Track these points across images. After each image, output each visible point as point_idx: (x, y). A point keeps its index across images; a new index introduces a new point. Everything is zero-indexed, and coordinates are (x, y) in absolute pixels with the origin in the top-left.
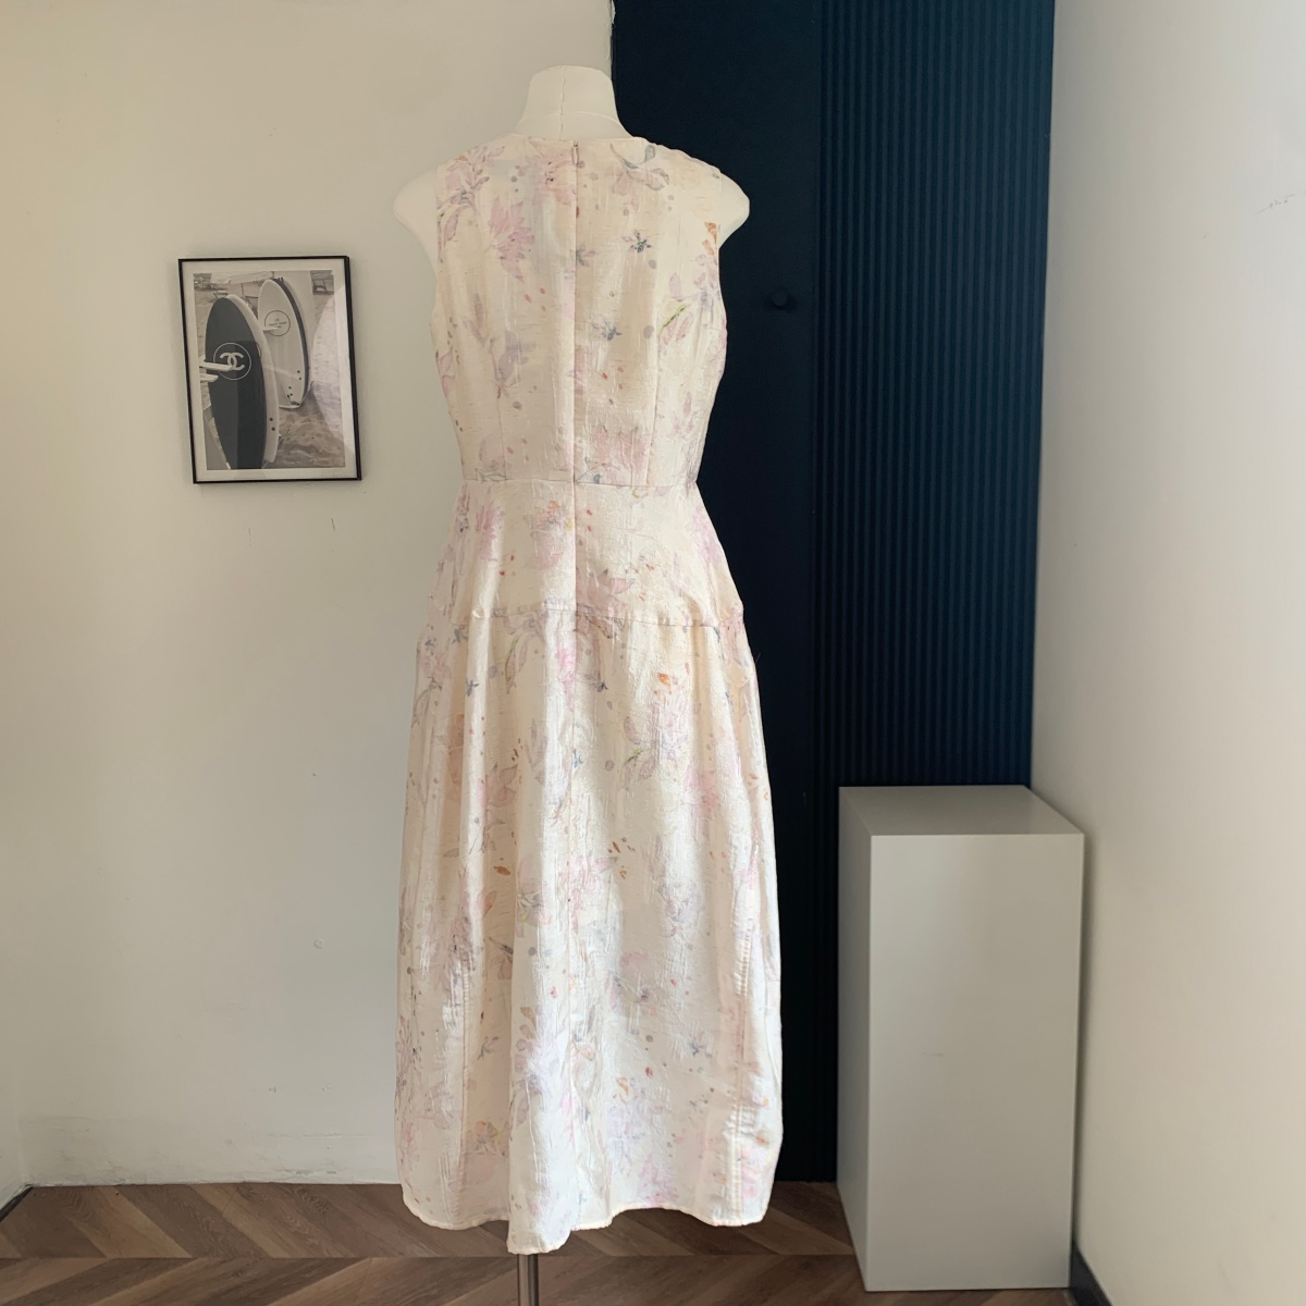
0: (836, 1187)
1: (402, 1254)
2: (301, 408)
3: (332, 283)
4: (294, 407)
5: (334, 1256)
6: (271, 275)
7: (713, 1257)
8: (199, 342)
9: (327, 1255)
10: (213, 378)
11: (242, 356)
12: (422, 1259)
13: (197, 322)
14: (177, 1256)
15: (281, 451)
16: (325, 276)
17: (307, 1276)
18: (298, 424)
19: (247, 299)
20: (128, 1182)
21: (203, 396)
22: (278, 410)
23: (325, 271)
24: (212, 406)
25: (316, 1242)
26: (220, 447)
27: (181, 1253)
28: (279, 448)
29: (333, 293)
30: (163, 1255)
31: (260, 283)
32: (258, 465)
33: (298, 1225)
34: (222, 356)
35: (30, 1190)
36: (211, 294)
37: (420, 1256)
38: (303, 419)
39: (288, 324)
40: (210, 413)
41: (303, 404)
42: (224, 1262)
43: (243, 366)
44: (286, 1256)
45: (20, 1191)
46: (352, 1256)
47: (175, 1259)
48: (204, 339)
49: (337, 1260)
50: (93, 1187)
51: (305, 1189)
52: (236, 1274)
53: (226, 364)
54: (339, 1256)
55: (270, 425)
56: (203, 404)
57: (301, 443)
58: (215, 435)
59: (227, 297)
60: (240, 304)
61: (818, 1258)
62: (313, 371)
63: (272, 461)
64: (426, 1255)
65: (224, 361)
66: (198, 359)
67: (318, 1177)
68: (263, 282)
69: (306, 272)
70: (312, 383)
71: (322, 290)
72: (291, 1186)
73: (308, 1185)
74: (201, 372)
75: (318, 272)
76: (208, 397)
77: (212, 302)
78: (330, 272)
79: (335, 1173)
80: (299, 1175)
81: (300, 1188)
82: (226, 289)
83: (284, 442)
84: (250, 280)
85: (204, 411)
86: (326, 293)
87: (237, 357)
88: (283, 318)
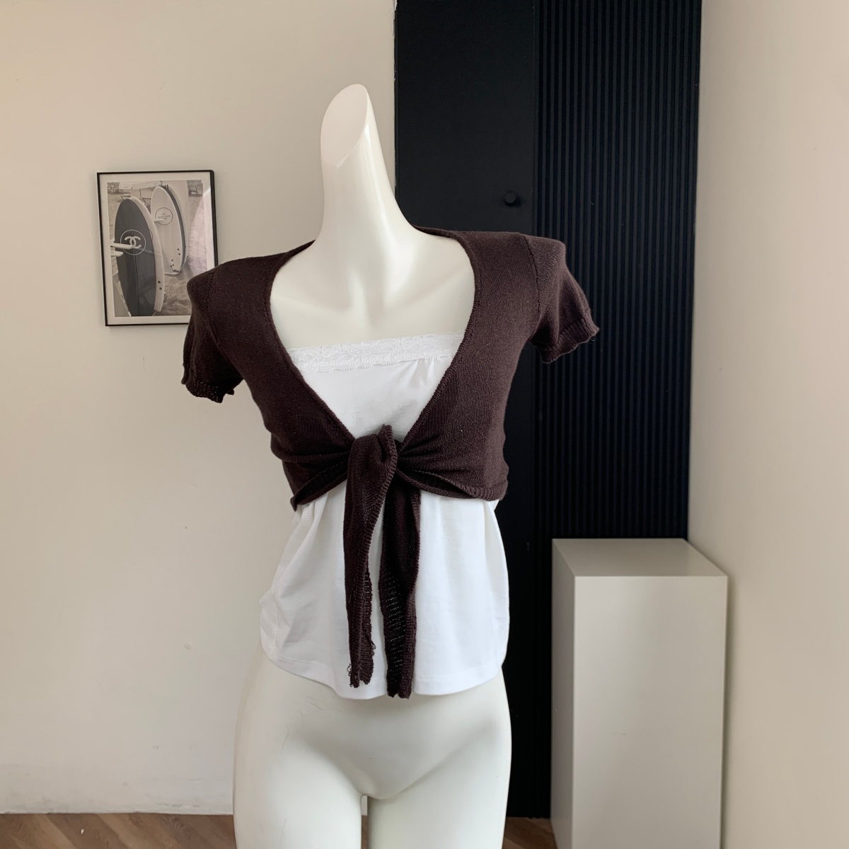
0: (550, 823)
2: (179, 274)
3: (202, 189)
4: (175, 273)
6: (160, 183)
8: (110, 229)
10: (122, 253)
11: (139, 239)
13: (110, 216)
15: (166, 303)
18: (176, 285)
19: (143, 200)
21: (113, 266)
22: (164, 276)
23: (196, 181)
26: (124, 301)
28: (164, 302)
29: (201, 195)
31: (152, 189)
32: (150, 311)
33: (170, 846)
34: (126, 239)
36: (119, 197)
38: (181, 282)
40: (117, 278)
41: (181, 272)
43: (140, 246)
48: (114, 228)
50: (31, 815)
51: (177, 818)
55: (158, 286)
56: (113, 272)
57: (180, 298)
58: (121, 293)
59: (130, 198)
60: (139, 203)
62: (188, 249)
63: (160, 310)
65: (128, 243)
66: (109, 240)
67: (186, 809)
68: (154, 188)
69: (184, 181)
70: (188, 256)
71: (195, 193)
72: (167, 815)
73: (179, 815)
74: (111, 250)
75: (193, 181)
76: (116, 265)
77: (119, 201)
78: (200, 181)
79: (198, 806)
80: (173, 808)
81: (174, 817)
82: (129, 193)
83: (168, 298)
84: (146, 187)
85: (114, 277)
86: (198, 195)
87: (136, 239)
88: (168, 213)
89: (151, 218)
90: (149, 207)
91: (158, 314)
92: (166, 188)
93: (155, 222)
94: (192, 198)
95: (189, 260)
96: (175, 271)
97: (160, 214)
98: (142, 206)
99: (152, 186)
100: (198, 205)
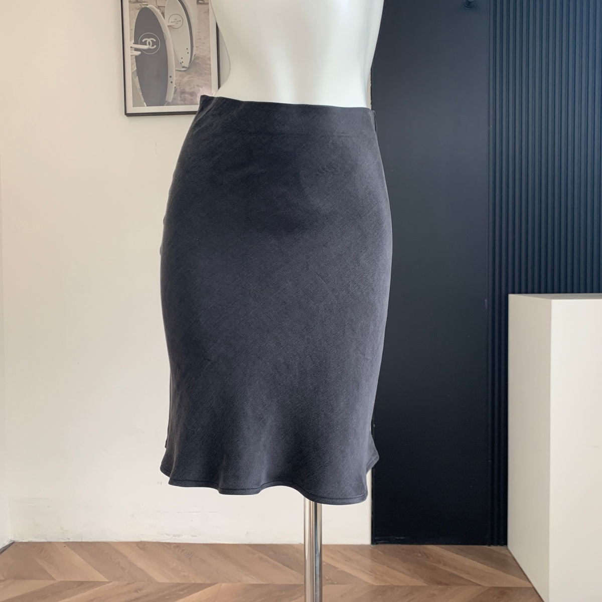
0: (508, 549)
1: (240, 581)
2: (187, 70)
4: (184, 69)
5: (198, 582)
7: (440, 587)
8: (130, 33)
9: (194, 582)
10: (138, 53)
11: (155, 40)
12: (253, 585)
13: (130, 21)
14: (99, 580)
15: (176, 95)
17: (181, 593)
18: (186, 79)
19: (159, 7)
20: (71, 541)
21: (132, 64)
22: (174, 71)
24: (137, 70)
25: (186, 574)
26: (141, 93)
27: (102, 578)
28: (174, 94)
29: (208, 4)
30: (91, 580)
32: (162, 103)
33: (175, 565)
34: (143, 41)
35: (13, 544)
36: (138, 5)
37: (252, 583)
38: (190, 76)
39: (182, 21)
40: (136, 73)
41: (189, 68)
42: (128, 584)
43: (155, 46)
44: (168, 582)
45: (7, 543)
46: (209, 582)
47: (98, 582)
48: (134, 31)
49: (200, 584)
50: (50, 542)
51: (178, 546)
52: (136, 591)
53: (146, 45)
54: (201, 582)
55: (170, 80)
56: (132, 69)
57: (188, 89)
58: (138, 86)
59: (147, 7)
60: (156, 11)
61: (511, 589)
62: (195, 48)
63: (170, 100)
64: (256, 583)
65: (145, 44)
66: (130, 42)
67: (186, 538)
70: (195, 55)
71: (202, 2)
72: (169, 544)
73: (179, 543)
74: (131, 50)
76: (135, 64)
77: (138, 9)
79: (196, 536)
80: (174, 538)
81: (175, 545)
82: (147, 2)
83: (178, 90)
85: (133, 73)
86: (204, 4)
87: (152, 41)
88: (179, 18)
89: (165, 23)
90: (163, 14)
91: (169, 104)
93: (169, 26)
94: (199, 6)
95: (197, 58)
96: (184, 67)
97: (172, 19)
98: (158, 12)
100: (205, 12)
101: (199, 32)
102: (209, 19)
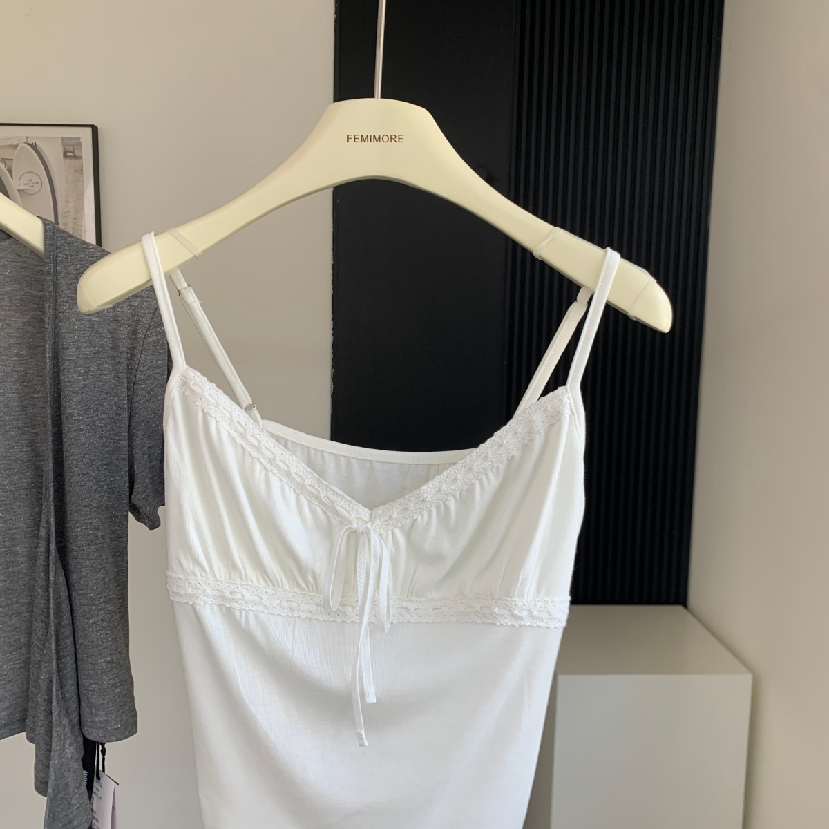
3: (81, 149)
6: (25, 140)
16: (72, 143)
19: (3, 160)
23: (73, 138)
29: (81, 157)
31: (15, 147)
39: (40, 183)
68: (17, 145)
69: (58, 138)
71: (71, 154)
75: (70, 139)
78: (79, 138)
84: (6, 144)
86: (75, 157)
88: (35, 179)
89: (14, 185)
90: (10, 171)
92: (34, 146)
93: (19, 191)
94: (68, 160)
97: (24, 180)
98: (2, 168)
99: (14, 143)
100: (76, 171)
101: (67, 202)
102: (83, 182)
